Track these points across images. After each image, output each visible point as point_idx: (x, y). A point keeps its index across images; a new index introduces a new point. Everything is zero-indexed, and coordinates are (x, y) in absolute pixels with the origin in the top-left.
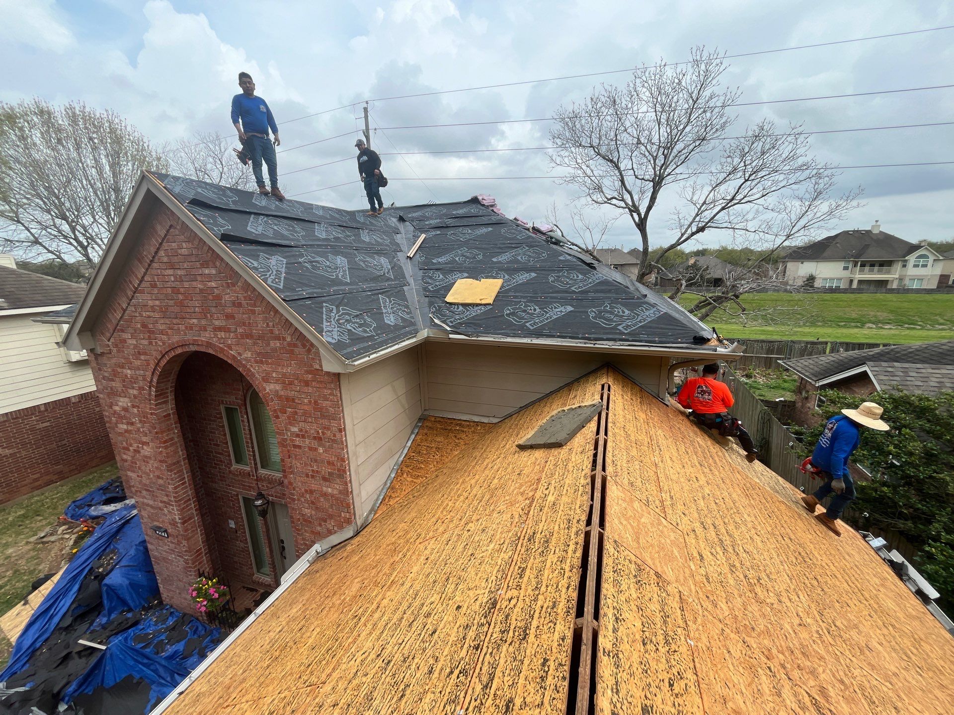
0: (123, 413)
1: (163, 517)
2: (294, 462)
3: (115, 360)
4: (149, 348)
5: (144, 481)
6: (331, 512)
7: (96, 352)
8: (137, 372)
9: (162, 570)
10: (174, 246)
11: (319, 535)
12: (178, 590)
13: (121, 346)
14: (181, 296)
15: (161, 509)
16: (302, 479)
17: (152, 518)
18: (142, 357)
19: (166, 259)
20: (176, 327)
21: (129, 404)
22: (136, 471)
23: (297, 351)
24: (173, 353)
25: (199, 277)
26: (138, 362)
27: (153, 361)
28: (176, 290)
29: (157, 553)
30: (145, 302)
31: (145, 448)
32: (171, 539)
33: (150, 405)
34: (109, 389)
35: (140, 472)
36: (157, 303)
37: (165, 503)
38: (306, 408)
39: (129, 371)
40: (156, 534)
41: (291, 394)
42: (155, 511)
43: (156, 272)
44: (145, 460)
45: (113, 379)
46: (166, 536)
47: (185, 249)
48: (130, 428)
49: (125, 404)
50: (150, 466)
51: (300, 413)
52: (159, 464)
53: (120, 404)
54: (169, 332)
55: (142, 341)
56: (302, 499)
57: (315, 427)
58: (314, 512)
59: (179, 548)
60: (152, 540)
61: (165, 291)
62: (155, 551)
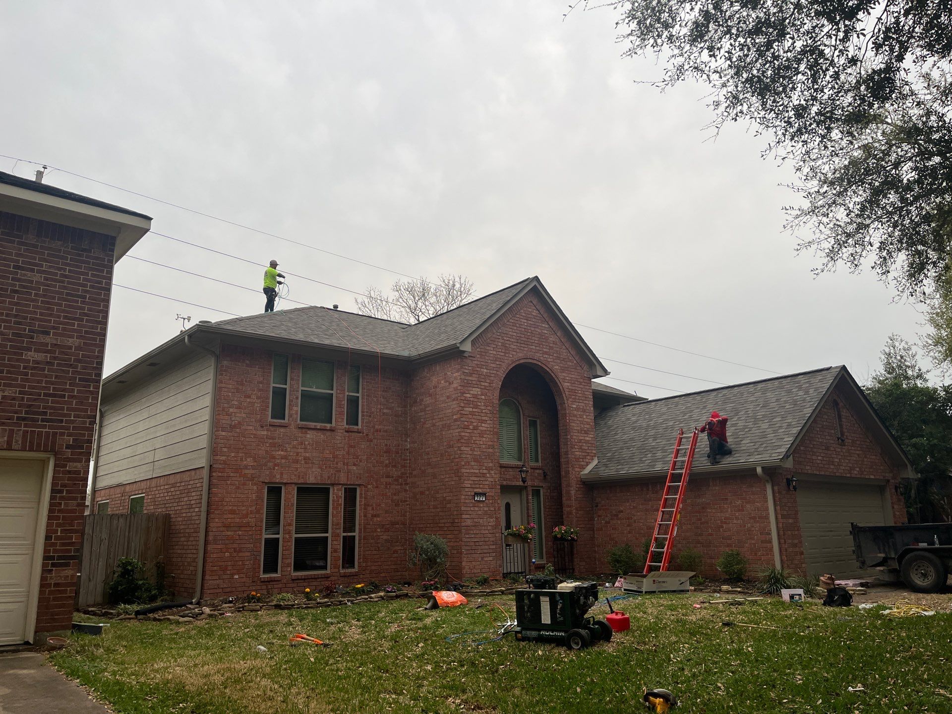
0: (472, 399)
1: (484, 483)
2: (573, 424)
3: (476, 362)
4: (503, 357)
5: (475, 453)
6: (588, 451)
7: (466, 355)
8: (491, 372)
9: (469, 540)
10: (530, 310)
11: (583, 468)
12: (481, 555)
13: (484, 354)
14: (529, 334)
15: (484, 475)
16: (576, 434)
17: (474, 486)
18: (498, 363)
19: (524, 314)
20: (522, 348)
21: (479, 393)
22: (470, 445)
23: (578, 368)
24: (518, 363)
25: (540, 327)
26: (494, 366)
27: (504, 365)
28: (526, 330)
29: (469, 522)
30: (507, 332)
31: (483, 425)
32: (487, 501)
33: (497, 393)
34: (465, 381)
35: (474, 446)
36: (515, 334)
37: (489, 469)
38: (580, 395)
39: (485, 370)
40: (473, 501)
41: (574, 388)
42: (478, 479)
43: (517, 319)
44: (481, 435)
45: (471, 375)
46: (484, 499)
47: (535, 313)
48: (474, 410)
49: (476, 393)
50: (484, 439)
51: (577, 398)
52: (492, 436)
53: (472, 392)
54: (518, 350)
55: (500, 353)
56: (576, 446)
57: (583, 405)
58: (580, 453)
59: (492, 509)
60: (469, 509)
61: (520, 329)
62: (468, 520)
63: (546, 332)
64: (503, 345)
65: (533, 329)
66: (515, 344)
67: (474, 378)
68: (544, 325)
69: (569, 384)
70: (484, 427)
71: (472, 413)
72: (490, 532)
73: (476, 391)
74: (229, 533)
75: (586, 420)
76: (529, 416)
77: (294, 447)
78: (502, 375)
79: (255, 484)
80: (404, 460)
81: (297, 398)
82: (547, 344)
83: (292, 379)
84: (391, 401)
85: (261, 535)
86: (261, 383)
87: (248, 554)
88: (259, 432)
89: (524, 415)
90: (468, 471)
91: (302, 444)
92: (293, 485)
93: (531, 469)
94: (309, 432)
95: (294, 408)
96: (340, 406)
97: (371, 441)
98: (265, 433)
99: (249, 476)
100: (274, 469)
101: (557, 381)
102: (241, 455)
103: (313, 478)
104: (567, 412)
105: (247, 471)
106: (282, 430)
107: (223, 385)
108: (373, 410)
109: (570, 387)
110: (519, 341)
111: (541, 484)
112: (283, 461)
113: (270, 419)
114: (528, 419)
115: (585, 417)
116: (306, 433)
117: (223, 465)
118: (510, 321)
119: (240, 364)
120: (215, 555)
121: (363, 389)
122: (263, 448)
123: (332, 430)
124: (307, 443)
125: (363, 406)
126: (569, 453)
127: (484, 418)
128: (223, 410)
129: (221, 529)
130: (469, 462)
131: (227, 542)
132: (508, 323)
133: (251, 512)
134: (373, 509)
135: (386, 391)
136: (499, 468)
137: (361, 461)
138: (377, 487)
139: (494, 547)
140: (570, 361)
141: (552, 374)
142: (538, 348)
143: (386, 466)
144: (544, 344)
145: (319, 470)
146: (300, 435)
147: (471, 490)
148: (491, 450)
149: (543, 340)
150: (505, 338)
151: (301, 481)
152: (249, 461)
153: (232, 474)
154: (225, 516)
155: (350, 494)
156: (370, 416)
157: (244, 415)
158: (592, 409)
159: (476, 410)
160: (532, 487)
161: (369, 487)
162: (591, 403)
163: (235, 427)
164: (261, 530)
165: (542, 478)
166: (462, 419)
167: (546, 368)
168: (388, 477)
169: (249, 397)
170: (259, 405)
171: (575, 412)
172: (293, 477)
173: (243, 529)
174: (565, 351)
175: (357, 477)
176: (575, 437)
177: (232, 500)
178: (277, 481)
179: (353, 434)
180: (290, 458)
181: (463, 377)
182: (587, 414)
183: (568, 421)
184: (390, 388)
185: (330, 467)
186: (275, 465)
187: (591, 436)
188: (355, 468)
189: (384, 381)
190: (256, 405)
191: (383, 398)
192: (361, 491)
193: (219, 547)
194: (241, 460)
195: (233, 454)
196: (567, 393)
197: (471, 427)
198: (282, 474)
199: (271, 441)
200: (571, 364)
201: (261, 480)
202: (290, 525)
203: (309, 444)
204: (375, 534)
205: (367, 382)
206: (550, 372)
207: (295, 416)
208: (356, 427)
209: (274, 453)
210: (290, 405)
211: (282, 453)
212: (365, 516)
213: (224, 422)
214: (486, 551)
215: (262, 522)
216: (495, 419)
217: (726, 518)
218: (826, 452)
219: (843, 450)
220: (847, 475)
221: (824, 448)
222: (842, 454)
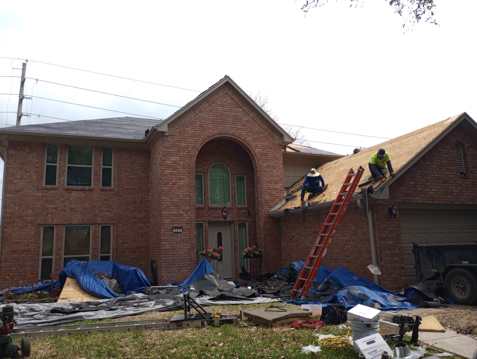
0: (171, 164)
1: (181, 220)
2: (263, 177)
3: (176, 139)
4: (200, 134)
5: (174, 200)
6: (277, 195)
7: (165, 134)
8: (190, 145)
9: (168, 258)
10: (225, 99)
11: (272, 207)
12: (178, 268)
13: (183, 133)
14: (224, 117)
15: (181, 215)
16: (266, 184)
17: (172, 223)
18: (195, 138)
19: (220, 103)
20: (218, 127)
21: (178, 160)
22: (170, 195)
23: (269, 138)
24: (214, 137)
25: (234, 111)
26: (192, 140)
27: (201, 140)
28: (222, 114)
29: (168, 247)
30: (204, 117)
31: (181, 181)
32: (184, 232)
33: (194, 159)
34: (166, 152)
35: (173, 196)
36: (211, 118)
37: (186, 211)
38: (270, 157)
39: (184, 144)
40: (172, 233)
41: (265, 152)
42: (176, 218)
43: (213, 107)
44: (180, 188)
45: (171, 148)
46: (181, 231)
47: (230, 101)
48: (174, 172)
49: (175, 160)
50: (182, 191)
51: (268, 159)
52: (189, 189)
53: (172, 160)
54: (214, 129)
55: (197, 132)
56: (266, 193)
57: (273, 163)
58: (270, 197)
59: (188, 237)
60: (168, 238)
61: (216, 114)
62: (167, 245)
63: (240, 114)
64: (201, 126)
65: (227, 113)
66: (211, 124)
67: (174, 150)
68: (238, 110)
69: (260, 150)
70: (182, 182)
71: (171, 174)
72: (187, 252)
73: (174, 158)
74: (15, 256)
75: (276, 174)
76: (236, 174)
77: (62, 202)
78: (199, 146)
79: (34, 226)
80: (147, 207)
81: (64, 171)
82: (241, 123)
83: (60, 160)
84: (136, 170)
85: (38, 256)
86: (37, 163)
87: (30, 268)
88: (36, 194)
89: (232, 173)
90: (167, 213)
91: (68, 199)
92: (62, 226)
93: (237, 209)
94: (73, 192)
95: (61, 177)
96: (96, 174)
97: (121, 196)
98: (40, 194)
99: (29, 221)
100: (47, 216)
101: (250, 148)
102: (23, 208)
103: (76, 219)
104: (258, 169)
105: (27, 218)
106: (53, 192)
107: (10, 166)
108: (122, 176)
109: (262, 152)
110: (215, 122)
111: (246, 219)
112: (54, 211)
113: (44, 185)
114: (236, 176)
115: (275, 172)
116: (71, 193)
117: (11, 215)
118: (207, 108)
119: (22, 152)
120: (6, 269)
121: (115, 163)
122: (39, 203)
123: (90, 190)
124: (71, 199)
125: (114, 174)
126: (259, 197)
127: (182, 177)
128: (10, 181)
129: (10, 253)
130: (168, 207)
131: (14, 261)
132: (205, 110)
133: (31, 243)
134: (123, 239)
135: (133, 164)
136: (195, 210)
137: (113, 209)
138: (126, 225)
139: (190, 263)
140: (262, 133)
141: (245, 144)
142: (232, 126)
143: (133, 211)
144: (238, 122)
145: (81, 215)
146: (67, 194)
147: (170, 225)
148: (188, 198)
149: (237, 120)
150: (202, 121)
151: (68, 222)
152: (29, 212)
153: (16, 220)
154: (12, 246)
155: (105, 229)
156: (120, 180)
157: (25, 184)
158: (282, 166)
159: (176, 172)
160: (238, 221)
161: (120, 225)
162: (281, 162)
163: (18, 191)
164: (38, 254)
165: (247, 215)
166: (163, 178)
167: (240, 140)
168: (133, 218)
169: (29, 172)
170: (35, 177)
171: (266, 169)
172: (61, 220)
173: (26, 253)
174: (257, 127)
175: (110, 219)
176: (265, 186)
177: (17, 236)
178: (50, 223)
179: (107, 192)
180: (59, 209)
181: (164, 150)
182: (277, 170)
183: (258, 175)
184: (135, 162)
185: (89, 213)
186: (48, 213)
187: (280, 185)
188: (108, 213)
189: (131, 157)
190: (33, 177)
191: (130, 168)
192: (114, 227)
193: (9, 264)
194: (23, 211)
195: (17, 208)
196: (258, 156)
197: (171, 183)
198: (53, 219)
199: (45, 199)
200: (262, 135)
201: (38, 223)
202: (59, 250)
203: (73, 200)
204: (125, 254)
205: (118, 159)
206: (244, 142)
207: (62, 183)
208: (109, 188)
209: (47, 206)
210: (59, 175)
211: (53, 206)
212: (116, 243)
213: (10, 188)
214: (182, 266)
215: (39, 248)
216: (192, 177)
217: (347, 241)
218: (443, 184)
219: (466, 183)
220: (470, 203)
221: (441, 181)
222: (464, 185)
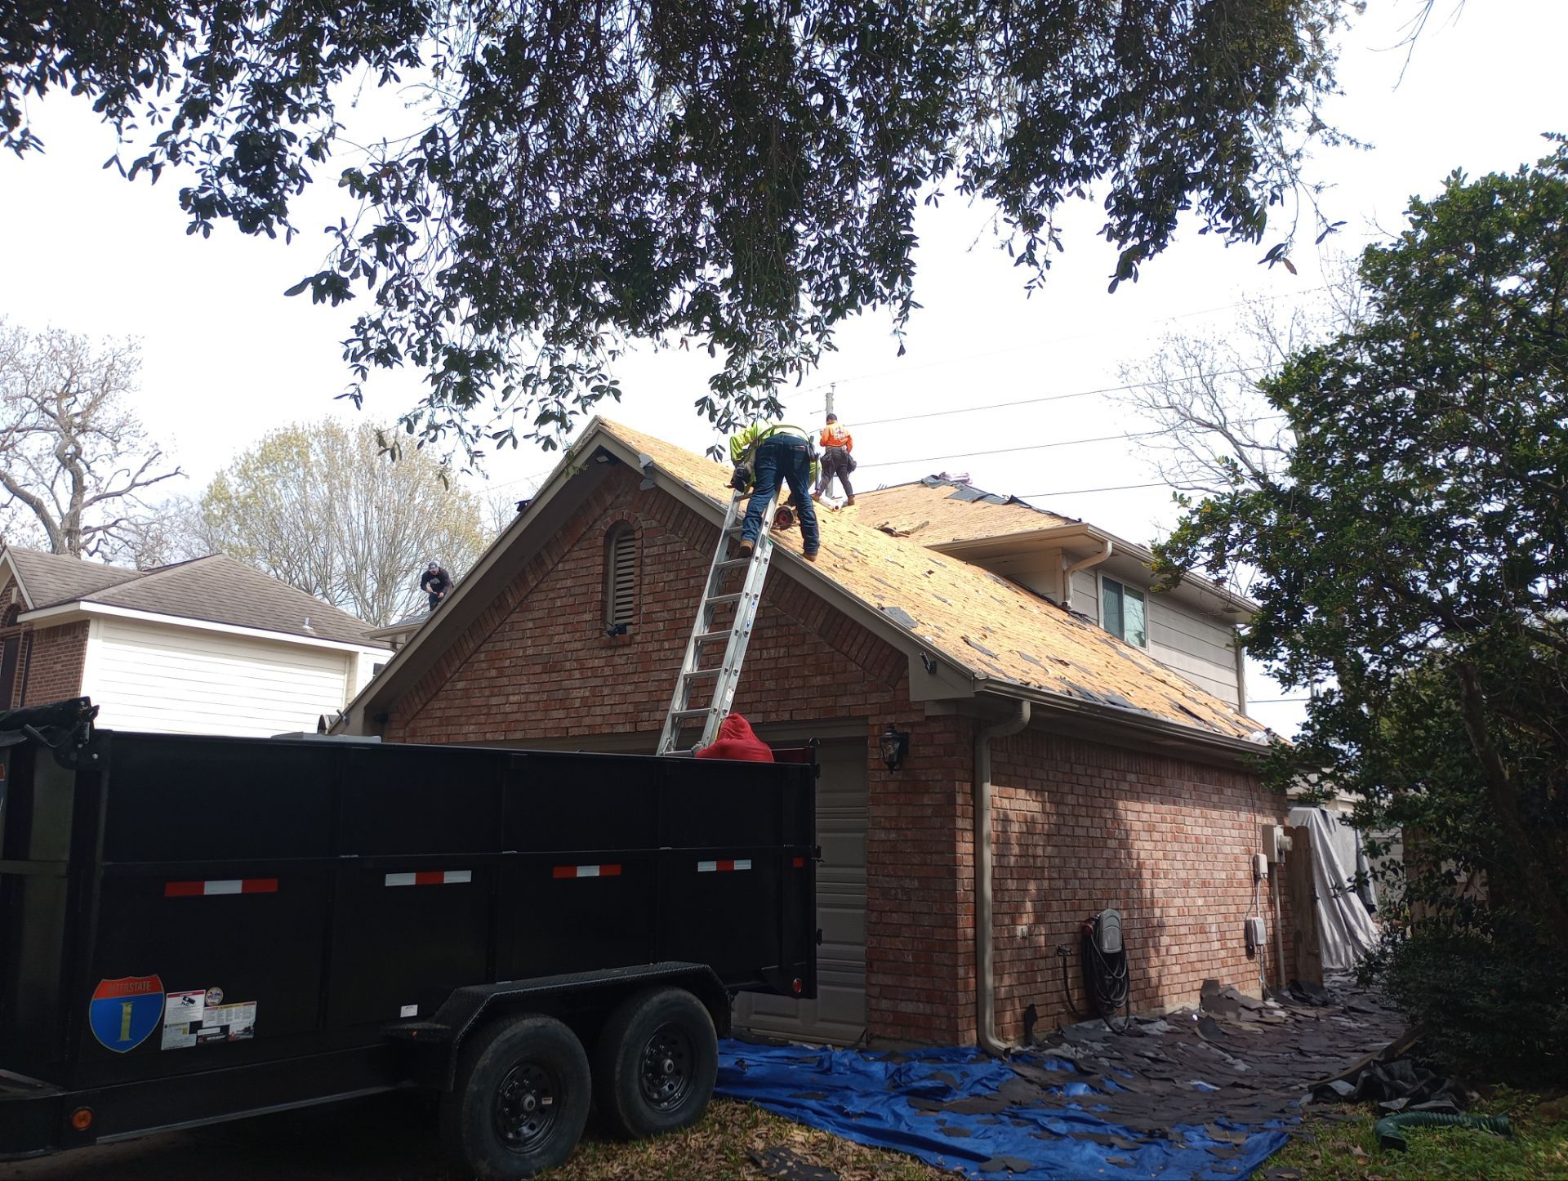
218: (545, 677)
219: (617, 660)
220: (620, 729)
221: (538, 669)
222: (608, 671)
